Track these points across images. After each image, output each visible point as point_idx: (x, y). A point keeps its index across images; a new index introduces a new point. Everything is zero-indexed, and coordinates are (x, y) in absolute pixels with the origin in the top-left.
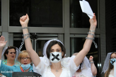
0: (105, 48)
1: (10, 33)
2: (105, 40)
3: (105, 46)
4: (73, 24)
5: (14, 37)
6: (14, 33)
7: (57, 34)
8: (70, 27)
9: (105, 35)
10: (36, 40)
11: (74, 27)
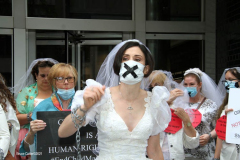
0: (214, 61)
1: (29, 30)
2: (214, 46)
3: (214, 56)
4: (152, 14)
5: (38, 39)
6: (38, 31)
7: (122, 33)
8: (147, 19)
9: (214, 35)
10: (79, 45)
11: (155, 19)
